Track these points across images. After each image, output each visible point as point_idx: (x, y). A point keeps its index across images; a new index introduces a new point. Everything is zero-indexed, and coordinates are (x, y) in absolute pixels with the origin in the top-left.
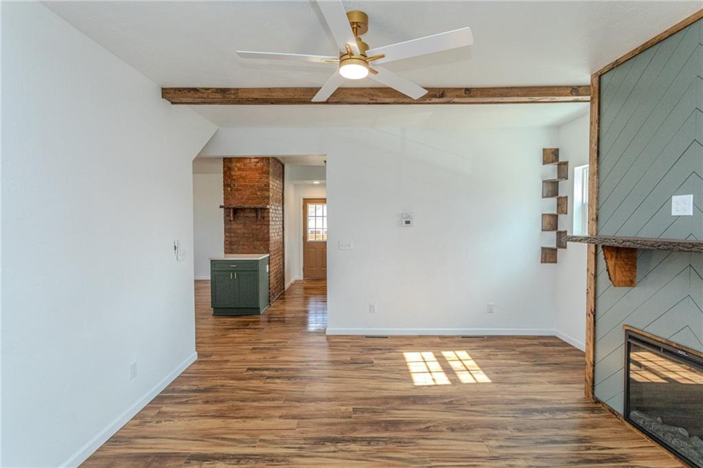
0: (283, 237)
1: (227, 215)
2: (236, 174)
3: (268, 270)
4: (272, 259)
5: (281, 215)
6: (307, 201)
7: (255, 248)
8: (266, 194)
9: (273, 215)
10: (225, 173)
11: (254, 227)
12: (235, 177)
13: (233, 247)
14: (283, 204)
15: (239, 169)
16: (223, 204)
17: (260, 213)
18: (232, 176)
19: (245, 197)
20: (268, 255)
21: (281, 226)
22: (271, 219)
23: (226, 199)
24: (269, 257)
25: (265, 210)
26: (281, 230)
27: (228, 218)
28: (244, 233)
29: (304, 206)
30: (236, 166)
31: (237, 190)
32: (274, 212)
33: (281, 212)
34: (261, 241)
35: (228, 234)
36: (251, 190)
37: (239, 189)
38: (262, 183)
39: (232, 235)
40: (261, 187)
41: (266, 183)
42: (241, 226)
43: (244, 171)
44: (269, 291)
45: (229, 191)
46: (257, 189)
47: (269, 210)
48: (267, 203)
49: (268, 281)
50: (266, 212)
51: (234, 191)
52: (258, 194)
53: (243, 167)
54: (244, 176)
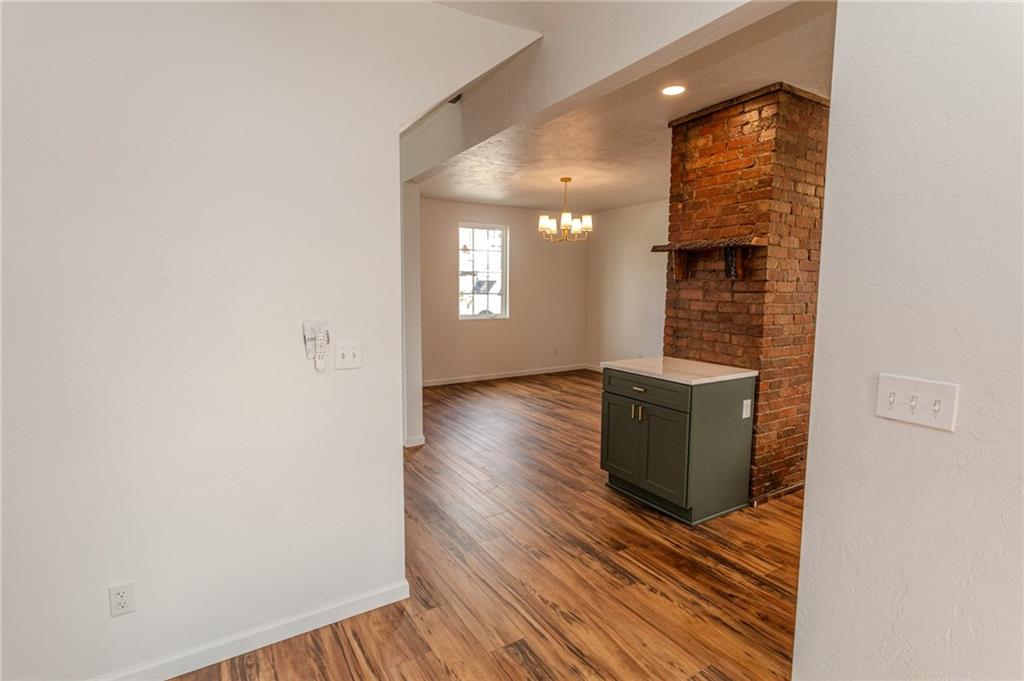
3: (748, 415)
8: (763, 207)
9: (775, 263)
10: (674, 169)
11: (726, 296)
12: (692, 176)
13: (680, 343)
15: (704, 152)
16: (667, 243)
17: (744, 261)
18: (688, 173)
19: (711, 223)
20: (755, 373)
22: (768, 276)
23: (672, 230)
24: (758, 379)
25: (757, 251)
28: (704, 312)
30: (696, 147)
31: (697, 206)
35: (672, 313)
36: (724, 203)
37: (700, 203)
38: (754, 178)
39: (681, 314)
40: (750, 189)
41: (765, 174)
42: (699, 295)
43: (712, 155)
44: (751, 470)
45: (681, 212)
46: (739, 197)
47: (766, 251)
48: (763, 231)
49: (750, 445)
50: (759, 257)
51: (690, 209)
52: (741, 210)
53: (710, 144)
54: (712, 168)
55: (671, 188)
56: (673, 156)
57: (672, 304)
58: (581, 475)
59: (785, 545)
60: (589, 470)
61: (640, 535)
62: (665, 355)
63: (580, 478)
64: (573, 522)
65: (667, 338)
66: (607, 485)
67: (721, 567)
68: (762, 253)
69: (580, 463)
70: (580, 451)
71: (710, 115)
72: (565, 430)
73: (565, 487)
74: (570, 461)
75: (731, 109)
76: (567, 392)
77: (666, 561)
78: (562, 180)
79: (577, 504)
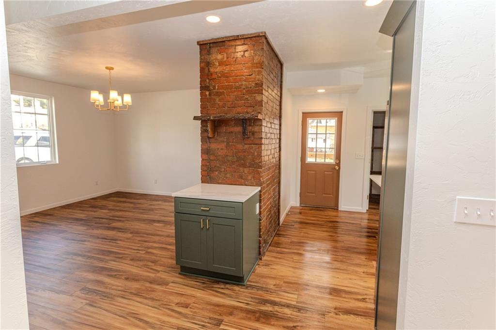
0: (280, 159)
1: (204, 131)
2: (217, 70)
3: (258, 212)
4: (264, 194)
5: (278, 131)
6: (306, 115)
7: (241, 177)
8: (258, 98)
9: (267, 130)
10: (202, 70)
11: (240, 146)
12: (215, 76)
13: (212, 175)
14: (280, 117)
15: (222, 63)
16: (200, 115)
17: (249, 127)
18: (212, 74)
19: (228, 104)
20: (260, 189)
21: (277, 146)
22: (263, 136)
23: (203, 107)
24: (260, 191)
25: (256, 121)
26: (278, 151)
27: (206, 134)
28: (227, 156)
29: (303, 121)
30: (216, 59)
31: (218, 94)
32: (269, 125)
33: (277, 127)
34: (250, 167)
35: (206, 157)
36: (235, 94)
37: (220, 92)
38: (252, 81)
39: (212, 158)
40: (251, 88)
41: (258, 80)
42: (223, 145)
43: (227, 65)
44: (260, 240)
45: (208, 96)
46: (244, 91)
47: (262, 122)
48: (259, 111)
49: (258, 227)
50: (258, 125)
51: (214, 95)
52: (247, 98)
53: (225, 59)
54: (226, 73)
55: (201, 81)
56: (201, 62)
57: (205, 152)
58: (158, 271)
59: (291, 278)
60: (161, 265)
61: (224, 306)
62: (202, 183)
63: (158, 275)
64: (176, 315)
65: (203, 172)
66: (180, 274)
67: (276, 308)
68: (260, 123)
69: (153, 262)
70: (148, 253)
71: (224, 41)
72: (127, 239)
73: (152, 286)
74: (145, 263)
75: (237, 41)
76: (113, 210)
77: (250, 319)
78: (107, 68)
79: (170, 297)
